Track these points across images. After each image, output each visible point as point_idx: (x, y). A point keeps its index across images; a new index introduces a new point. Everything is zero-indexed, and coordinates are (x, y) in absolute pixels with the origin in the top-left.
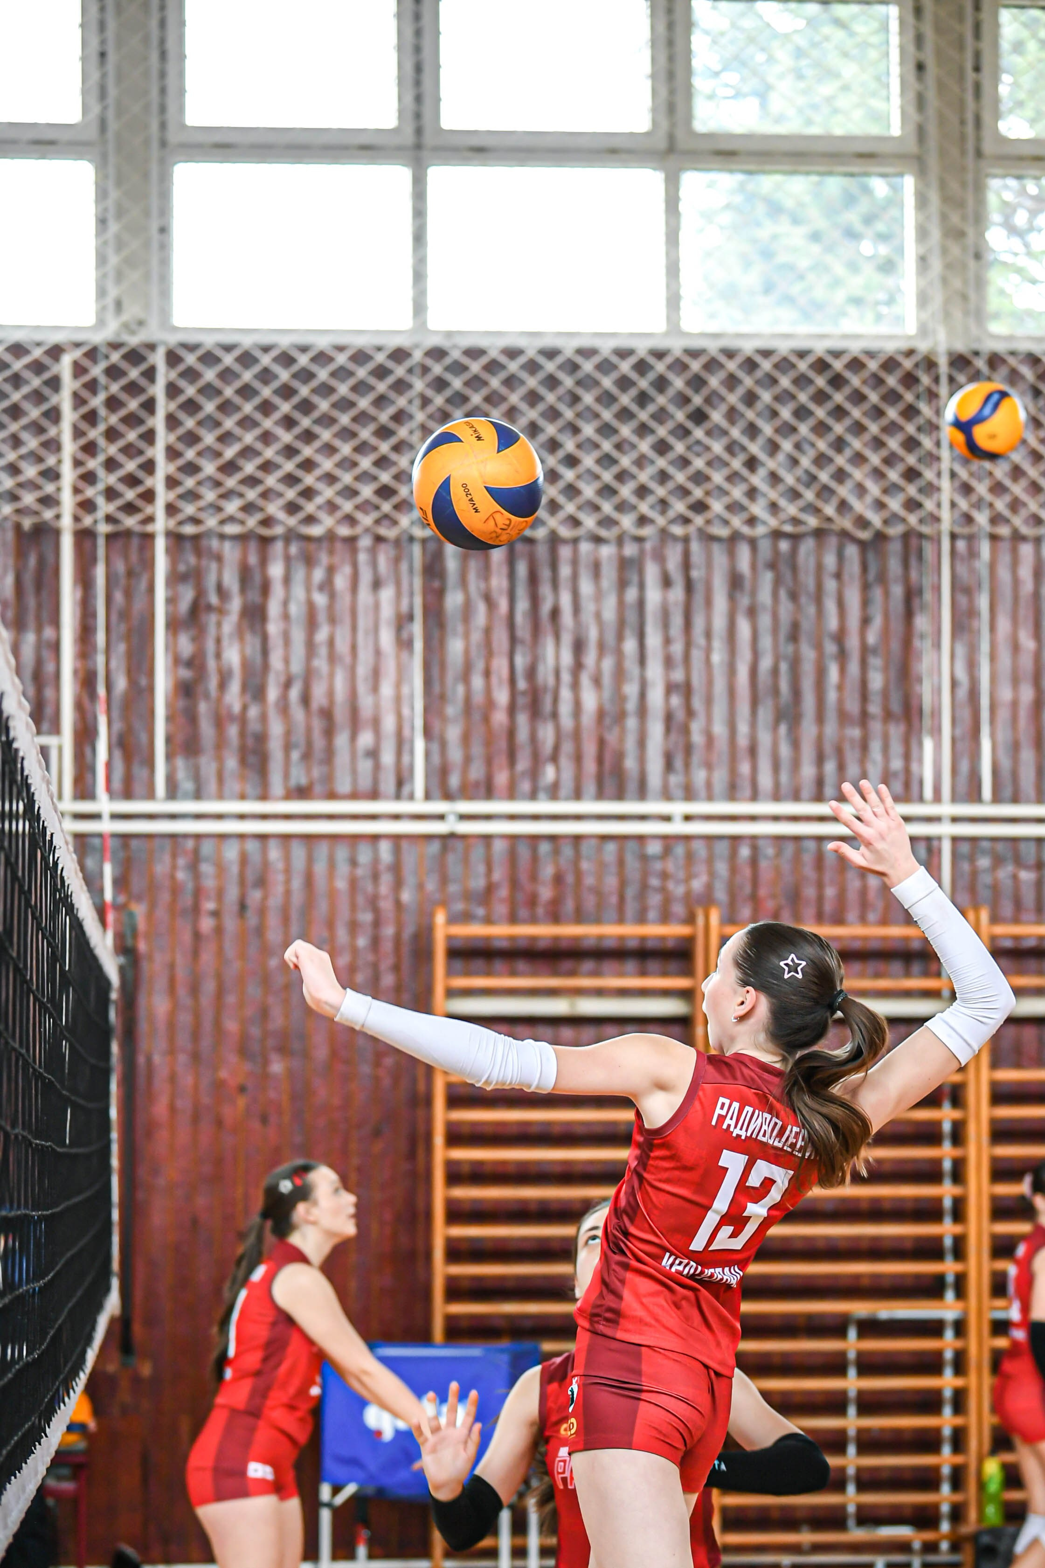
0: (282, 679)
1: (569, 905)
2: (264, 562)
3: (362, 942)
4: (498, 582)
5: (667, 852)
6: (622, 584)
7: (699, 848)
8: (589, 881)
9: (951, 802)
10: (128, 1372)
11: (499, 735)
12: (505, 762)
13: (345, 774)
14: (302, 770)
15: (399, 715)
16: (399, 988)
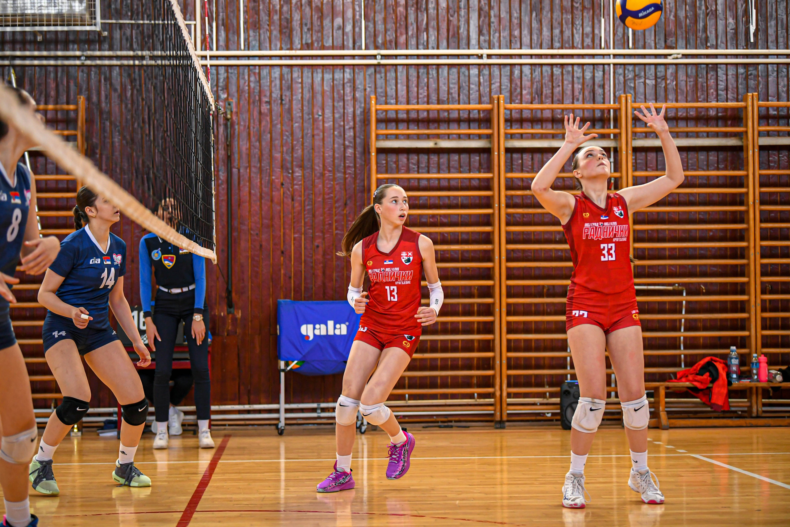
1: (434, 96)
3: (337, 116)
5: (480, 72)
7: (494, 69)
8: (444, 87)
9: (614, 48)
10: (230, 316)
11: (401, 18)
12: (404, 31)
13: (329, 37)
14: (309, 36)
15: (354, 9)
16: (355, 137)
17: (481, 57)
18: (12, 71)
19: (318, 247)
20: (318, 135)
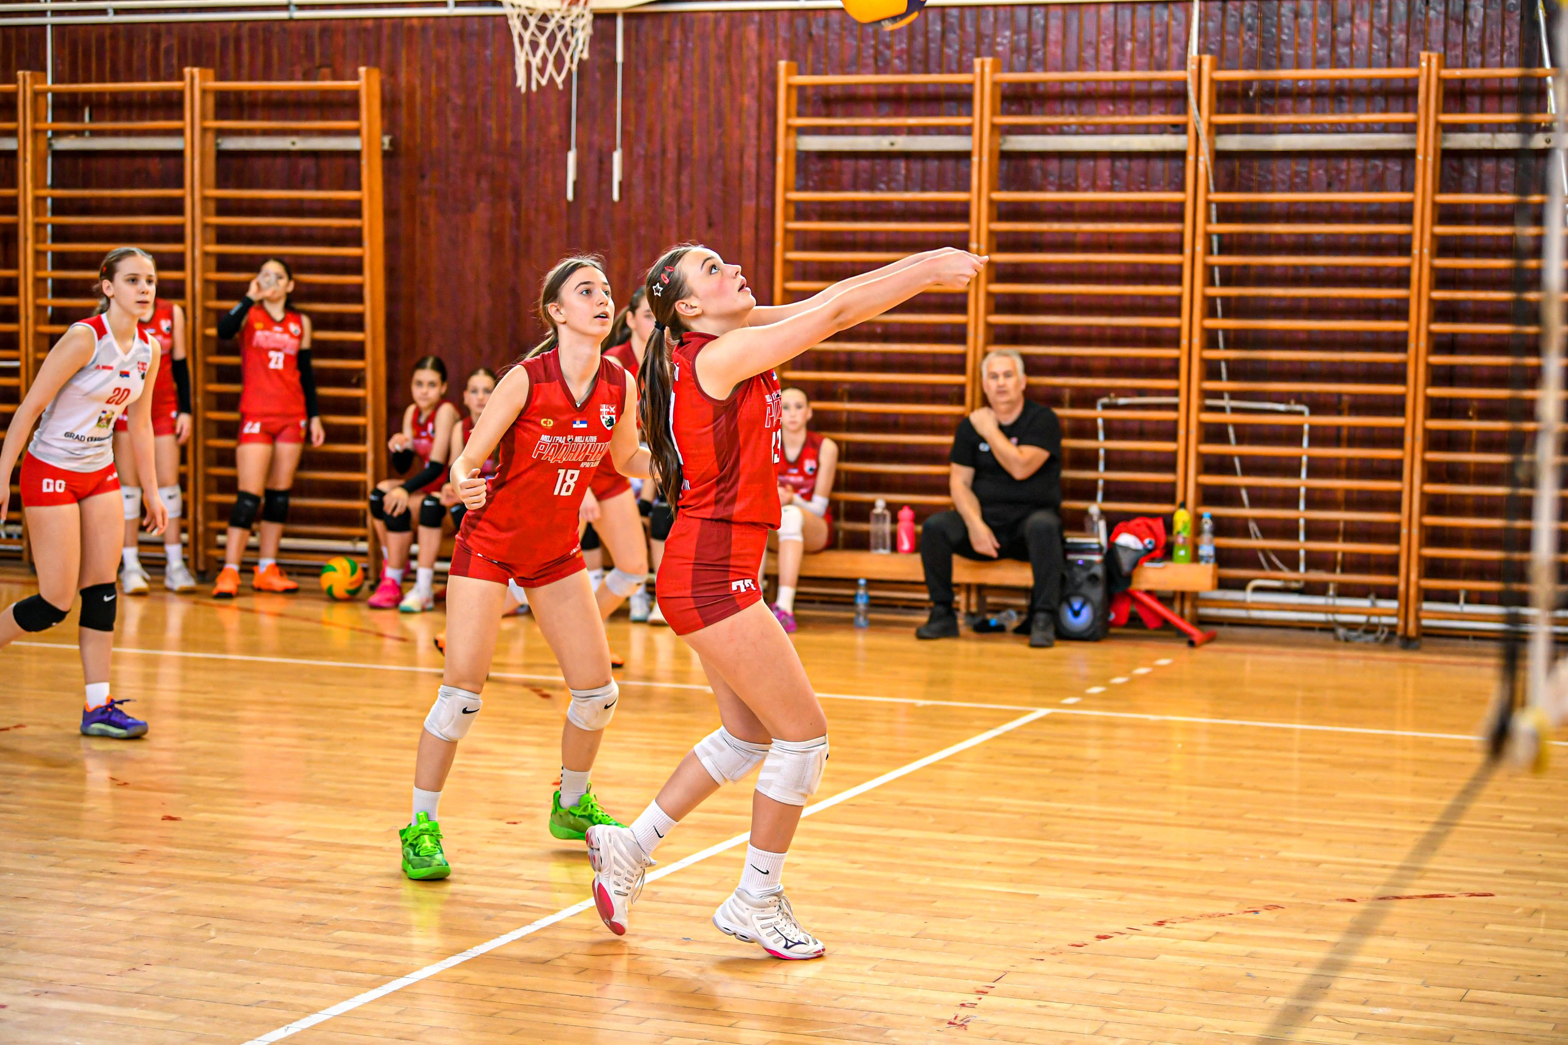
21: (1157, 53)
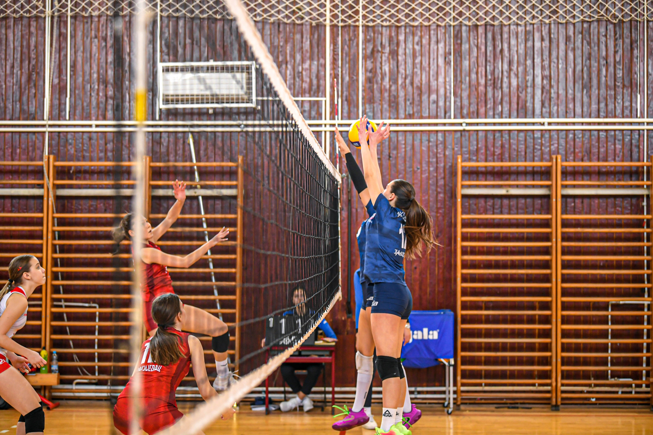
0: (404, 76)
1: (507, 155)
2: (397, 35)
3: (431, 169)
4: (482, 40)
5: (542, 136)
6: (526, 40)
7: (553, 133)
8: (514, 147)
9: (647, 117)
10: (349, 320)
11: (481, 95)
12: (483, 104)
13: (426, 109)
14: (411, 108)
15: (445, 88)
16: (445, 185)
17: (543, 124)
18: (190, 136)
19: (416, 268)
20: (416, 183)
21: (30, 154)
